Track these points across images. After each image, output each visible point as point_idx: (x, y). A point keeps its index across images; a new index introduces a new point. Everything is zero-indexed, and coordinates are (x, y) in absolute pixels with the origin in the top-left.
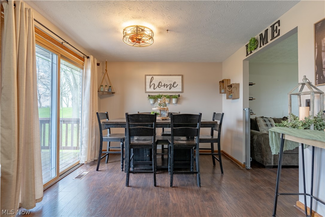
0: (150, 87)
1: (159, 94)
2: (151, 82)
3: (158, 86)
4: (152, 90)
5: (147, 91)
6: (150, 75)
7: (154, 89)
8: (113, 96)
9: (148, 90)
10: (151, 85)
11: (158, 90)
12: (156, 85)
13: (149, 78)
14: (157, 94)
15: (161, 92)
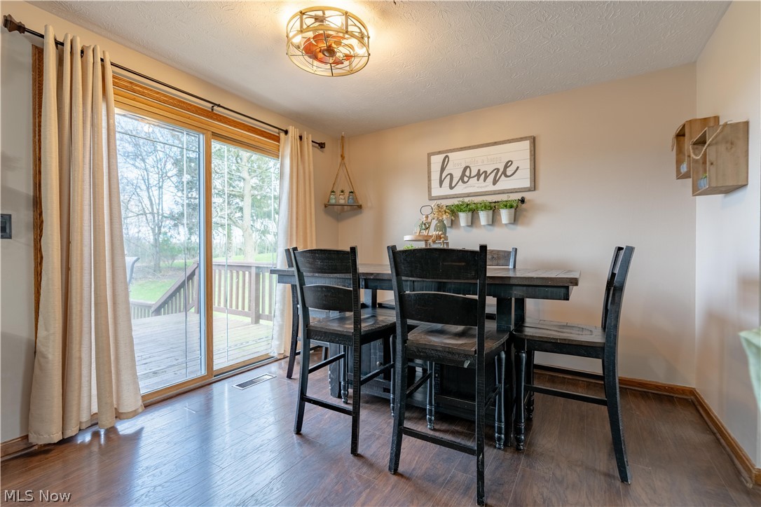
0: (441, 182)
1: (461, 199)
2: (443, 169)
3: (462, 179)
4: (445, 190)
5: (434, 194)
6: (440, 153)
7: (451, 188)
8: (361, 213)
9: (436, 191)
10: (443, 178)
11: (460, 189)
12: (457, 176)
13: (437, 160)
14: (456, 202)
15: (468, 195)
